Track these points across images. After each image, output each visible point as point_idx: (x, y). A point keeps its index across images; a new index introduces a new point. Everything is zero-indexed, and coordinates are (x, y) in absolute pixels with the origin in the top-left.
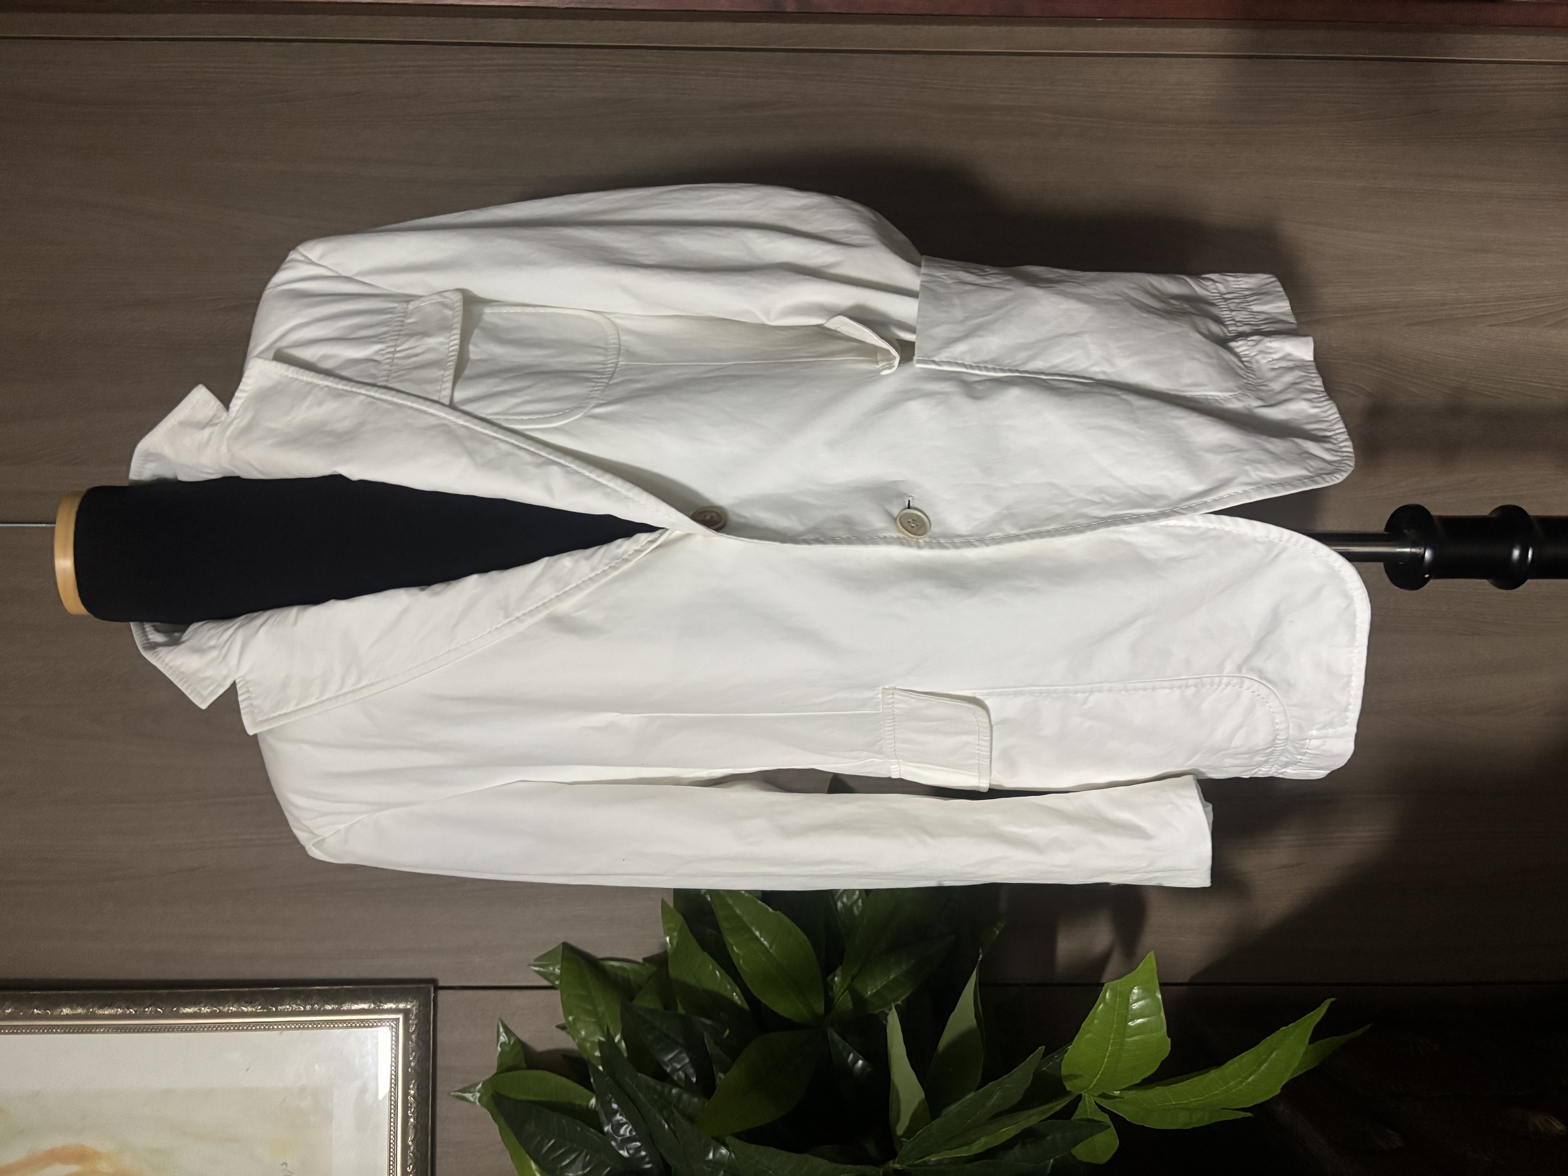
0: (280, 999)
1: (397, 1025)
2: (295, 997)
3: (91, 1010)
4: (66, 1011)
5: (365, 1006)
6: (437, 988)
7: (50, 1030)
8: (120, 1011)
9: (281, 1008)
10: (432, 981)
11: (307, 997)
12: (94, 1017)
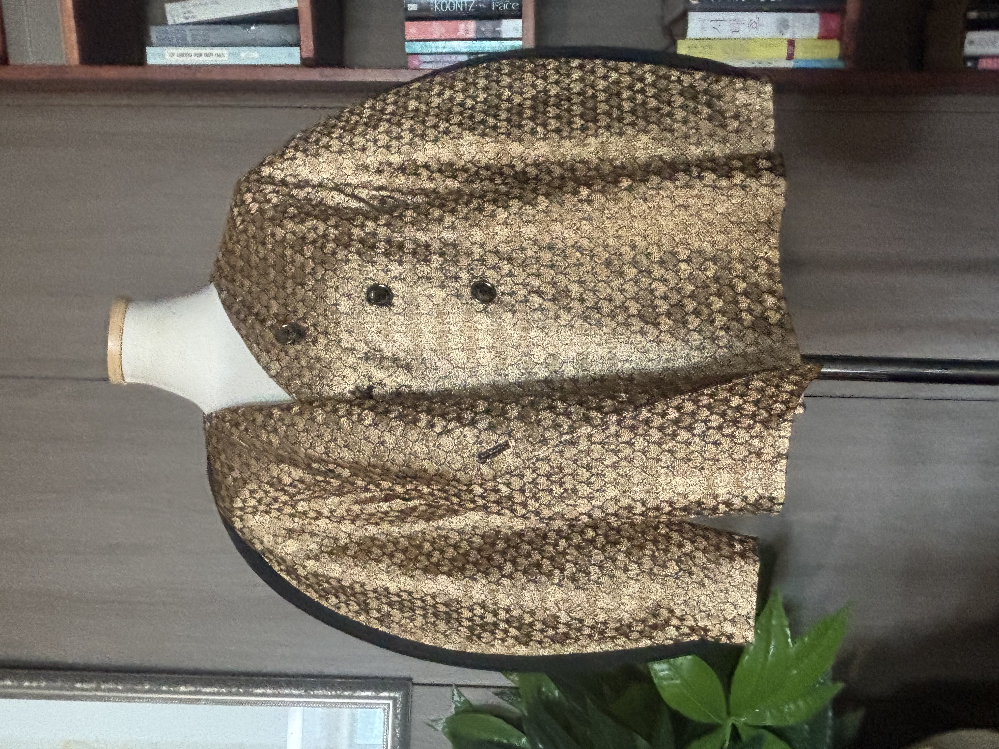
0: (314, 687)
1: (389, 707)
2: (324, 686)
3: (198, 689)
4: (182, 689)
5: (369, 693)
6: (414, 684)
7: (171, 700)
8: (216, 690)
9: (316, 692)
10: (410, 679)
11: (332, 687)
12: (200, 693)
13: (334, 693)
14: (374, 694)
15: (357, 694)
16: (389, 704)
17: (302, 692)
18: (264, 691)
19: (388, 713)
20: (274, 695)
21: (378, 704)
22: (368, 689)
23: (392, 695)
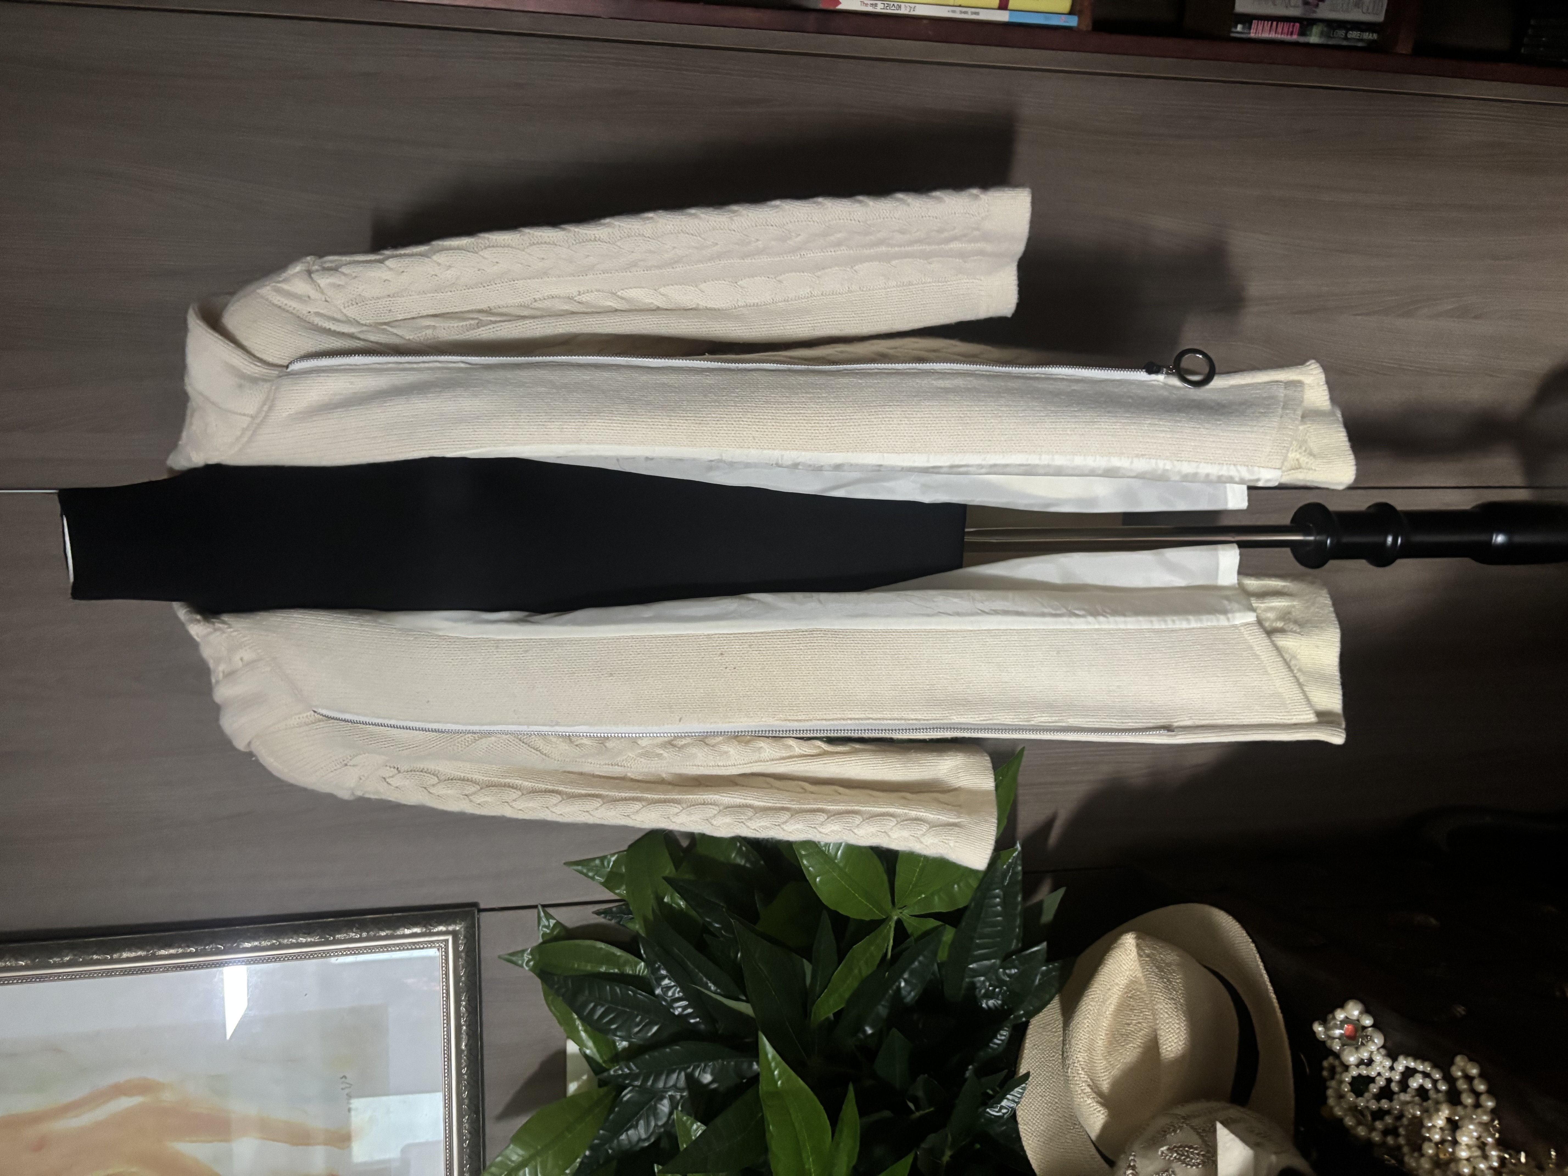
0: (335, 928)
1: (446, 945)
2: (349, 926)
3: (151, 952)
4: (126, 954)
5: (417, 930)
6: (480, 911)
7: (109, 974)
8: (180, 951)
9: (338, 936)
10: (475, 905)
11: (362, 926)
12: (154, 958)
13: (364, 935)
14: (424, 930)
15: (399, 933)
16: (447, 941)
17: (316, 939)
18: (256, 943)
19: (447, 953)
20: (272, 948)
21: (432, 942)
22: (415, 924)
23: (451, 928)
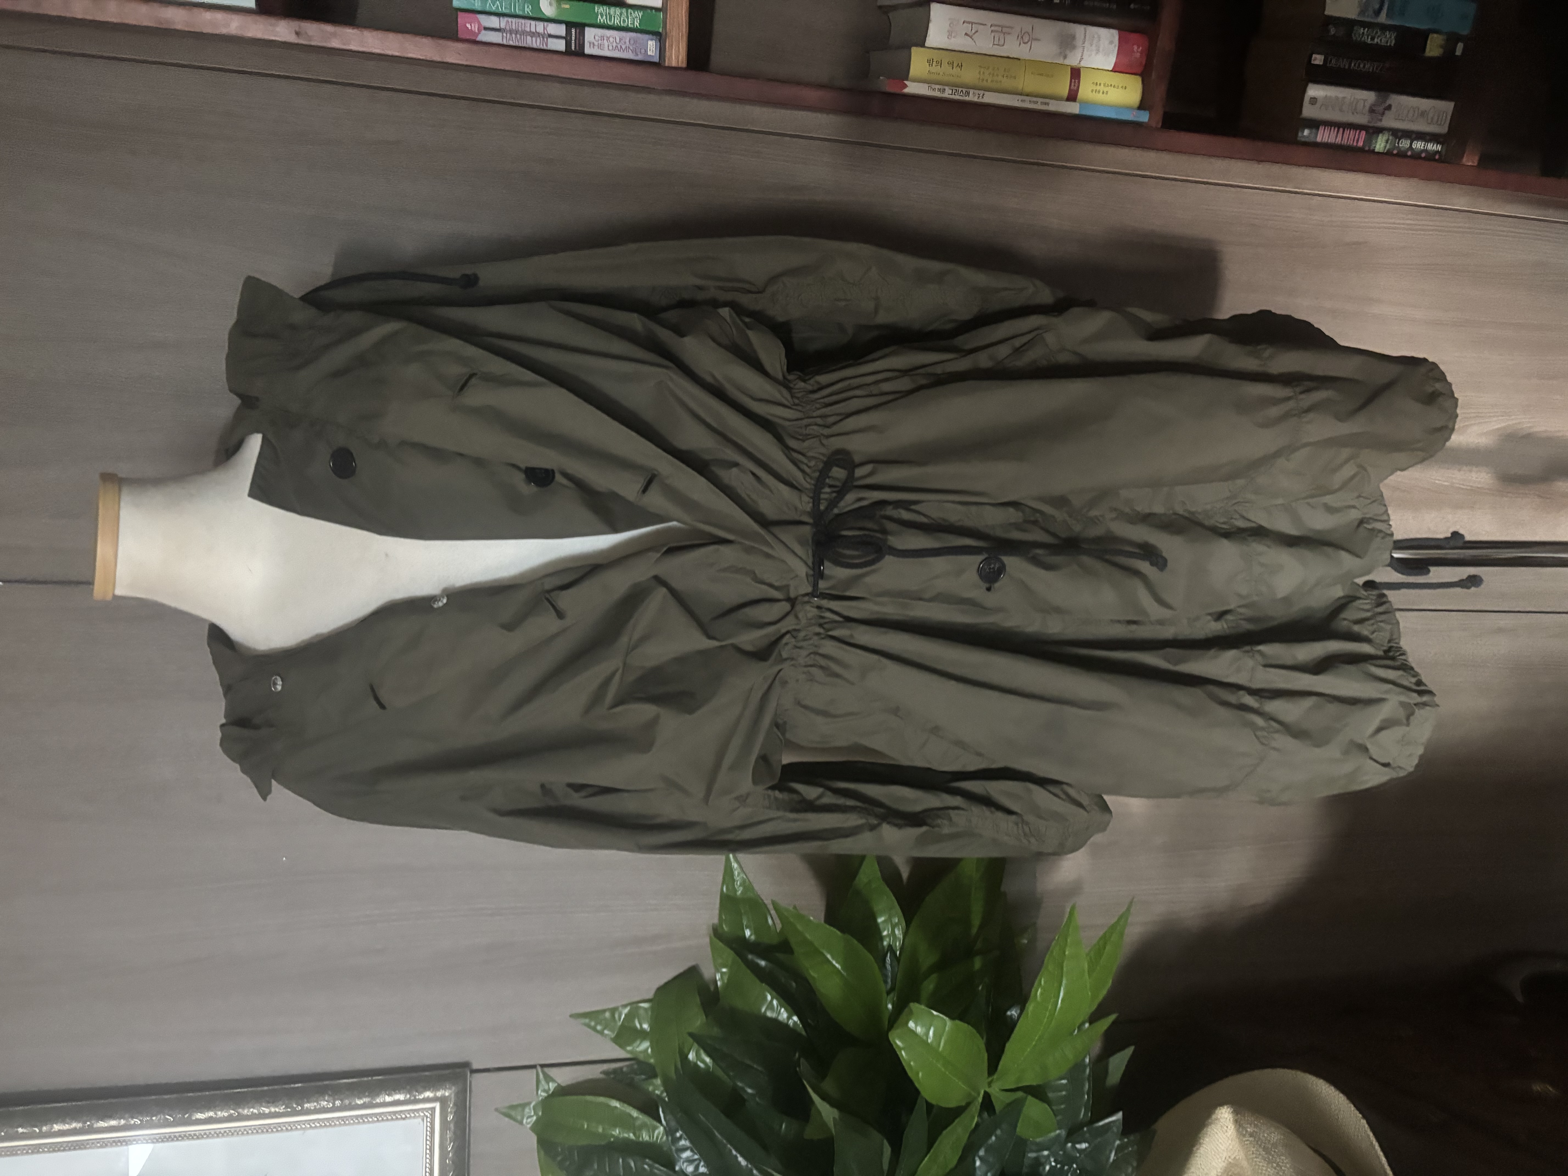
0: (304, 1096)
1: (434, 1114)
2: (320, 1093)
3: (88, 1123)
5: (400, 1096)
6: (473, 1072)
8: (122, 1122)
10: (467, 1065)
11: (336, 1092)
13: (338, 1103)
14: (408, 1096)
15: (379, 1100)
16: (433, 1109)
17: (282, 1108)
18: (211, 1114)
19: (433, 1123)
20: (230, 1119)
21: (415, 1111)
22: (398, 1089)
23: (439, 1094)
